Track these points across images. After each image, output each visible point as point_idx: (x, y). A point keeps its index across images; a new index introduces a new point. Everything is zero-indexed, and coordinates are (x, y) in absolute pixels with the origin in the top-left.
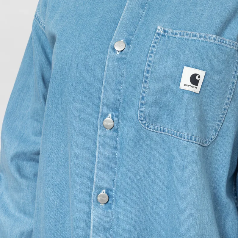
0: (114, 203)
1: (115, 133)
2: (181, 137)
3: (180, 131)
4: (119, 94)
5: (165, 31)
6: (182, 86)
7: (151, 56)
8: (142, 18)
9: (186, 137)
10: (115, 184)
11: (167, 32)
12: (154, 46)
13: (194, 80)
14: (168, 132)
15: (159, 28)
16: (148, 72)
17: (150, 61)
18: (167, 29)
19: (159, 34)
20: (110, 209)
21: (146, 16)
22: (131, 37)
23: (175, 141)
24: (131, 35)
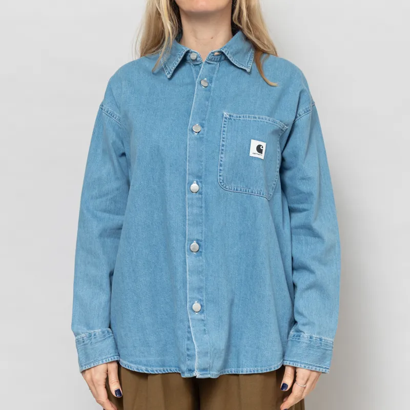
0: (204, 251)
1: (200, 196)
2: (252, 192)
3: (252, 188)
4: (201, 165)
5: (230, 116)
6: (251, 154)
7: (224, 134)
8: (209, 108)
9: (256, 193)
10: (203, 235)
11: (233, 117)
12: (224, 127)
13: (259, 149)
14: (241, 190)
15: (225, 113)
16: (223, 145)
17: (224, 138)
18: (232, 114)
19: (226, 118)
20: (201, 255)
21: (211, 106)
22: (204, 122)
23: (247, 197)
24: (204, 120)
